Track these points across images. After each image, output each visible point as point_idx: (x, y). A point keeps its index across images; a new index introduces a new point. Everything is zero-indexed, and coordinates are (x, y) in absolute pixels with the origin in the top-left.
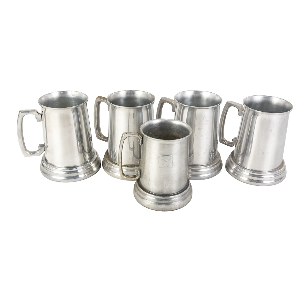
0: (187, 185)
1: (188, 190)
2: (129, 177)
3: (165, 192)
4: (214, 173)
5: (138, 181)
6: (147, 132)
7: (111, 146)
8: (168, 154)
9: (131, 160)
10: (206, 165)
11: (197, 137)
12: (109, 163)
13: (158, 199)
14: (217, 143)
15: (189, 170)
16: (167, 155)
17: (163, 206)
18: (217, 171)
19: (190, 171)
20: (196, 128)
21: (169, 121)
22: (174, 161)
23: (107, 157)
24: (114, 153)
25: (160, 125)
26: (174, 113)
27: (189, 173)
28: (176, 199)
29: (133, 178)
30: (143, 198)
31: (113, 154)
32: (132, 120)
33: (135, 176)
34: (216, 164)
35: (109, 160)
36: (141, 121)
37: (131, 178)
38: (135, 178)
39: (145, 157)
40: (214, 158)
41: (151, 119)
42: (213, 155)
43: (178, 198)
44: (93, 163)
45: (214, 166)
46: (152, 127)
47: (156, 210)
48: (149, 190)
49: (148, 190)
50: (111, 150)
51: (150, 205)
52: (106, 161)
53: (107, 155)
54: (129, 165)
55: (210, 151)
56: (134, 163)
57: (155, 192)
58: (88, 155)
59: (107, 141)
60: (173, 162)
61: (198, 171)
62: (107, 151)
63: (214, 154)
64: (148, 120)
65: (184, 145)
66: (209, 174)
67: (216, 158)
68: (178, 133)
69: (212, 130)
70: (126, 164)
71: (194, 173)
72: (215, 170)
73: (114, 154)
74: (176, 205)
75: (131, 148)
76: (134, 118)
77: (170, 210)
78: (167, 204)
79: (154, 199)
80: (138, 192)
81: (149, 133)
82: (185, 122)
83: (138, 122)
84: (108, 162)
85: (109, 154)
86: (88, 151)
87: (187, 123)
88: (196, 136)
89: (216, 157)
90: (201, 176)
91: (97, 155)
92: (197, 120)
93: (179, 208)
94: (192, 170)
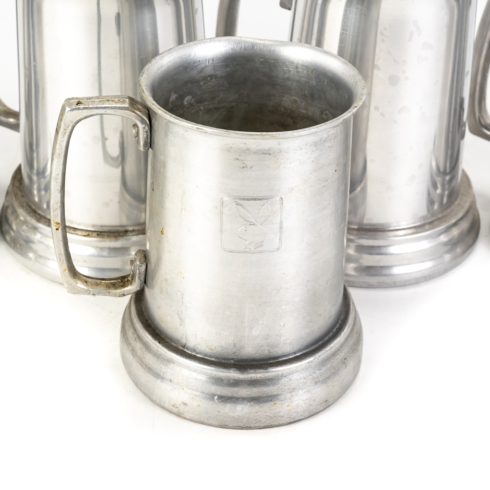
0: (342, 318)
1: (346, 340)
2: (97, 285)
3: (249, 350)
4: (447, 257)
5: (139, 298)
6: (174, 97)
7: (31, 147)
8: (261, 195)
9: (115, 207)
10: (419, 228)
11: (382, 114)
12: (25, 222)
13: (218, 381)
15: (348, 246)
16: (255, 195)
17: (241, 410)
18: (459, 250)
19: (351, 252)
20: (379, 77)
21: (265, 45)
22: (285, 225)
23: (16, 195)
24: (44, 177)
25: (227, 66)
26: (288, 14)
27: (349, 259)
28: (295, 377)
29: (116, 288)
30: (158, 376)
31: (39, 179)
32: (112, 42)
33: (123, 281)
34: (455, 224)
35: (22, 207)
36: (150, 48)
37: (108, 287)
38: (123, 286)
39: (161, 204)
40: (450, 196)
41: (192, 37)
42: (443, 185)
43: (304, 374)
45: (448, 229)
46: (194, 73)
47: (210, 422)
48: (184, 341)
49: (177, 341)
50: (30, 164)
51: (185, 404)
52: (14, 211)
53: (17, 184)
54: (106, 229)
56: (125, 222)
57: (207, 350)
59: (15, 127)
60: (281, 228)
61: (383, 251)
63: (451, 180)
64: (180, 42)
65: (332, 154)
66: (428, 265)
67: (456, 199)
68: (304, 97)
69: (444, 85)
70: (94, 226)
71: (368, 260)
73: (43, 182)
74: (294, 404)
75: (113, 158)
76: (119, 33)
77: (268, 423)
78: (256, 400)
79: (203, 378)
80: (138, 345)
81: (181, 98)
82: (335, 51)
83: (140, 49)
84: (23, 214)
87: (341, 53)
88: (376, 108)
89: (458, 194)
90: (396, 271)
92: (383, 41)
93: (307, 414)
94: (361, 249)
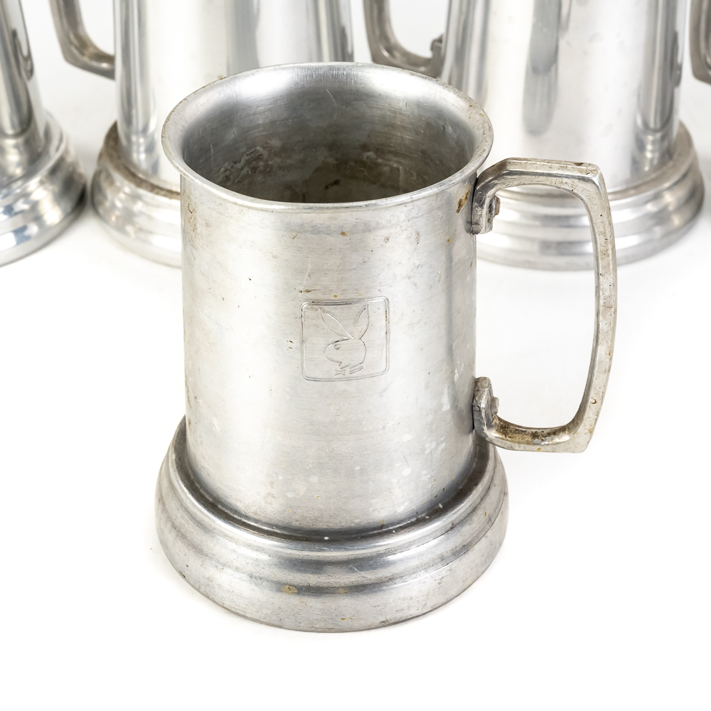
14: (677, 81)
44: (42, 183)
55: (639, 122)
58: (16, 146)
62: (114, 128)
72: (661, 217)
85: (124, 141)
86: (13, 127)
91: (62, 147)
